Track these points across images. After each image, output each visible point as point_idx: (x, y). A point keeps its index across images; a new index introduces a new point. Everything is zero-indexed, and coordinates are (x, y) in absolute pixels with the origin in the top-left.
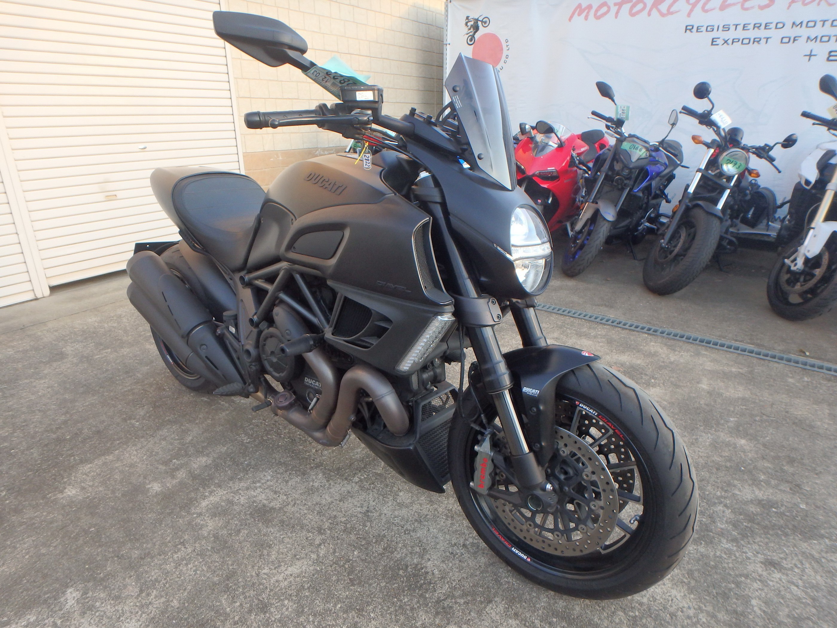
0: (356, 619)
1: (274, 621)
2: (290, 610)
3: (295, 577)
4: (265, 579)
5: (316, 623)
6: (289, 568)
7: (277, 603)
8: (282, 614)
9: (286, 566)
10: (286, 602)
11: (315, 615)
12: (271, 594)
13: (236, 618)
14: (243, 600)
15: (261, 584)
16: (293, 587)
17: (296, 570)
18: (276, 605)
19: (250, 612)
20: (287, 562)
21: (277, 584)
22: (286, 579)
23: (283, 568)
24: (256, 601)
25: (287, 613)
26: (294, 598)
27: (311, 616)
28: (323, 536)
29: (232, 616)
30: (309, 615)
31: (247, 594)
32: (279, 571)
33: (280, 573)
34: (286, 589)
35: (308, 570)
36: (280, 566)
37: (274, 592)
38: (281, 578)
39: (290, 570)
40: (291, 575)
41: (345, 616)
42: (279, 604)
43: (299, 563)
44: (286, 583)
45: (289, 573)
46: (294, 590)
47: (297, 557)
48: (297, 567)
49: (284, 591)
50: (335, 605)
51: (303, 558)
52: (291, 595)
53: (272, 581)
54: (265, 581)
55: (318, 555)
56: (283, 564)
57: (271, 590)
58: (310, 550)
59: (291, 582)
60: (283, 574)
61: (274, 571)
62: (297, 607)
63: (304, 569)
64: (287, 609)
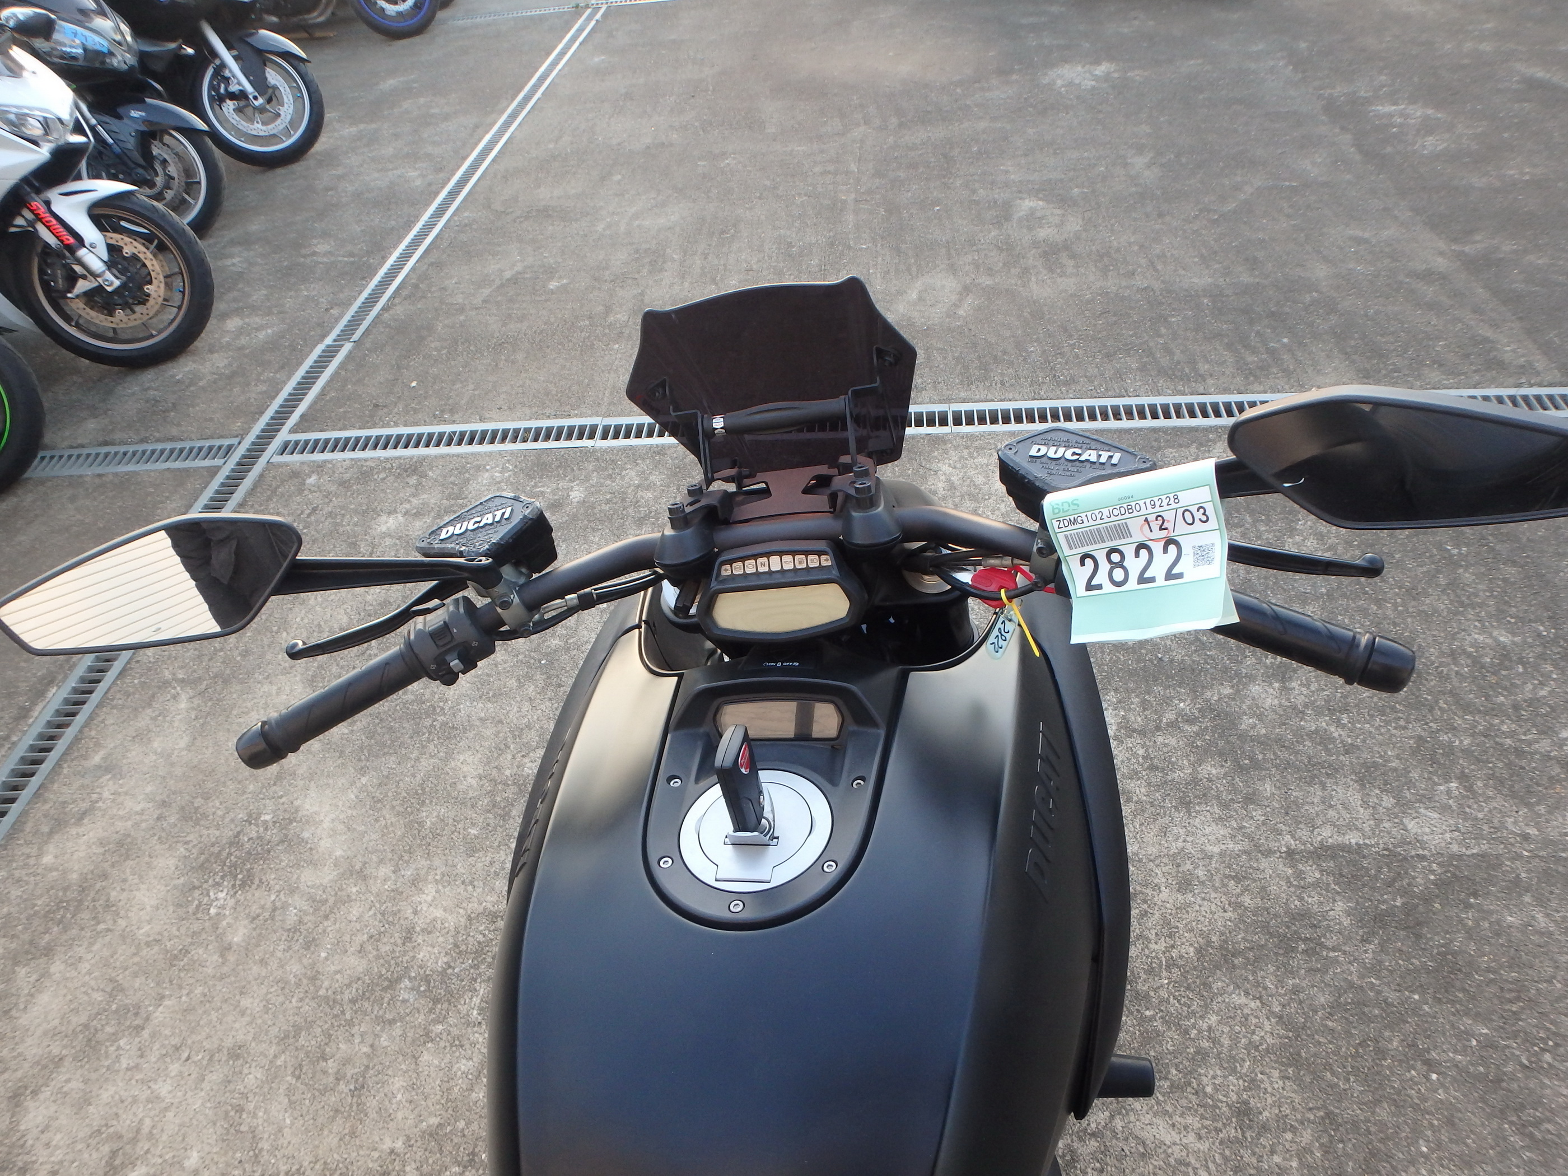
0: (1143, 976)
1: (1241, 1077)
2: (1211, 1073)
3: (1171, 1117)
4: (1214, 1162)
5: (1193, 1021)
6: (1168, 1143)
7: (1222, 1102)
8: (1225, 1077)
9: (1170, 1151)
10: (1209, 1089)
11: (1186, 1032)
12: (1220, 1125)
13: (1289, 1136)
14: (1265, 1157)
15: (1226, 1159)
16: (1184, 1102)
17: (1160, 1128)
18: (1225, 1099)
19: (1265, 1128)
20: (1163, 1156)
21: (1203, 1132)
22: (1186, 1128)
23: (1177, 1152)
24: (1248, 1134)
25: (1219, 1073)
26: (1195, 1085)
27: (1192, 1036)
28: (1075, 1145)
29: (1295, 1147)
30: (1193, 1040)
31: (1254, 1160)
32: (1184, 1154)
33: (1185, 1147)
34: (1196, 1111)
35: (1145, 1108)
36: (1180, 1162)
37: (1215, 1124)
38: (1191, 1138)
39: (1168, 1136)
40: (1173, 1125)
41: (1152, 994)
42: (1220, 1097)
43: (1147, 1135)
44: (1190, 1120)
45: (1173, 1133)
46: (1186, 1098)
47: (1142, 1150)
48: (1155, 1131)
49: (1201, 1110)
50: (1152, 1019)
51: (1137, 1137)
52: (1197, 1093)
53: (1207, 1145)
54: (1217, 1157)
55: (1112, 1117)
56: (1172, 1160)
57: (1218, 1131)
58: (1114, 1141)
59: (1182, 1115)
60: (1185, 1140)
61: (1193, 1161)
62: (1200, 1066)
63: (1149, 1116)
64: (1214, 1077)
